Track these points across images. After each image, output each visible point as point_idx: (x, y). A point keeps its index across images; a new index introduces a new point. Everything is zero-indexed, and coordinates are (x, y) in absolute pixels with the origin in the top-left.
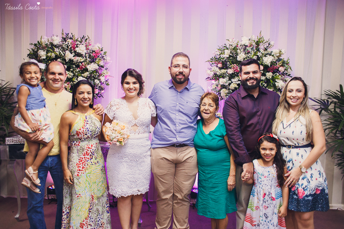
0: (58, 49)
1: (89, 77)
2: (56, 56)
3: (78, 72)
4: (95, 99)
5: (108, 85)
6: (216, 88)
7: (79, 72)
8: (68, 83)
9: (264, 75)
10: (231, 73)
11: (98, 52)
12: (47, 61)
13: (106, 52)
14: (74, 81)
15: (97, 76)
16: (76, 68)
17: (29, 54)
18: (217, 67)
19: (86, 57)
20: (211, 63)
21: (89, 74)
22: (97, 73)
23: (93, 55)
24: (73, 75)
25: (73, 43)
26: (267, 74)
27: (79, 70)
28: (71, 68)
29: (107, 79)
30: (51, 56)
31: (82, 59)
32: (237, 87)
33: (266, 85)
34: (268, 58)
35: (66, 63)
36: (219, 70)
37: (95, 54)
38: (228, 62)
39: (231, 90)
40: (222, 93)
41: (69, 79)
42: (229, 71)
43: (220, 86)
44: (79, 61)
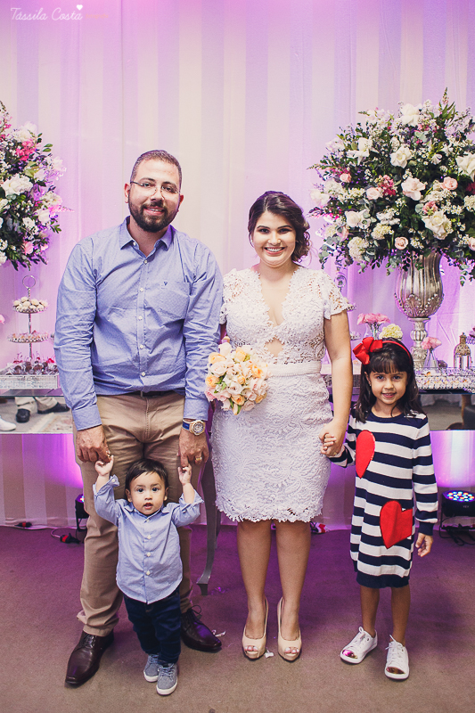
1: (8, 211)
4: (25, 266)
5: (56, 229)
6: (335, 235)
9: (458, 201)
10: (375, 198)
11: (29, 145)
13: (51, 145)
15: (29, 209)
18: (338, 181)
20: (322, 172)
21: (8, 204)
22: (29, 201)
23: (16, 153)
26: (466, 199)
29: (55, 214)
32: (392, 233)
33: (463, 228)
34: (471, 159)
36: (345, 189)
37: (21, 151)
38: (367, 168)
39: (375, 240)
40: (352, 247)
42: (371, 194)
43: (348, 230)
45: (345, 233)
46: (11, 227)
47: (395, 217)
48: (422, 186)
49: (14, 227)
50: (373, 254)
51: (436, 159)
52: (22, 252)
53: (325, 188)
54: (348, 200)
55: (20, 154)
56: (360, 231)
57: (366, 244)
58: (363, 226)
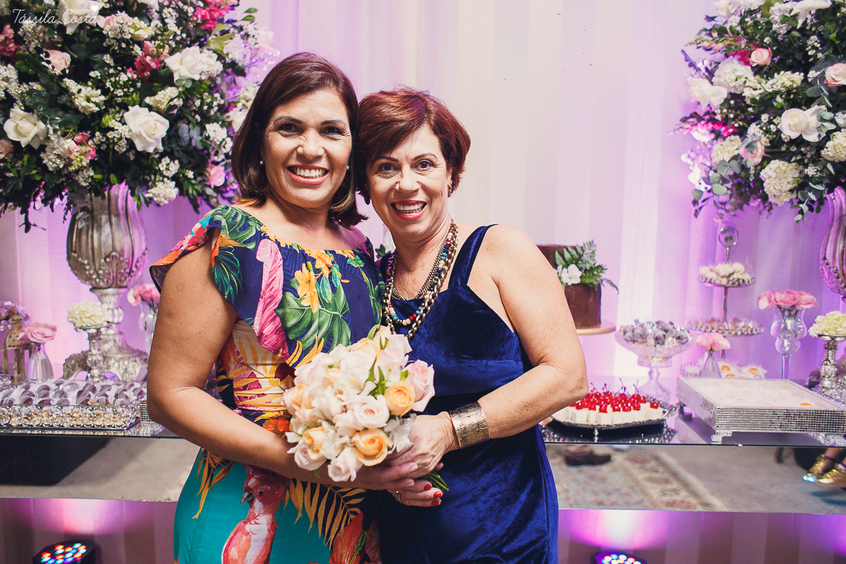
1: (181, 110)
3: (126, 85)
6: (735, 158)
7: (134, 86)
8: (78, 138)
13: (255, 10)
14: (113, 129)
15: (216, 109)
16: (115, 68)
18: (747, 63)
19: (162, 20)
21: (178, 97)
22: (217, 95)
23: (194, 13)
24: (103, 98)
27: (130, 75)
28: (96, 67)
31: (142, 24)
35: (67, 43)
36: (758, 77)
37: (205, 11)
38: (814, 33)
39: (828, 161)
40: (769, 178)
41: (83, 117)
42: (836, 75)
43: (766, 147)
44: (128, 37)
45: (760, 151)
46: (188, 138)
49: (191, 139)
50: (820, 187)
52: (205, 183)
53: (719, 76)
54: (770, 94)
55: (203, 16)
56: (783, 149)
57: (811, 171)
58: (819, 136)
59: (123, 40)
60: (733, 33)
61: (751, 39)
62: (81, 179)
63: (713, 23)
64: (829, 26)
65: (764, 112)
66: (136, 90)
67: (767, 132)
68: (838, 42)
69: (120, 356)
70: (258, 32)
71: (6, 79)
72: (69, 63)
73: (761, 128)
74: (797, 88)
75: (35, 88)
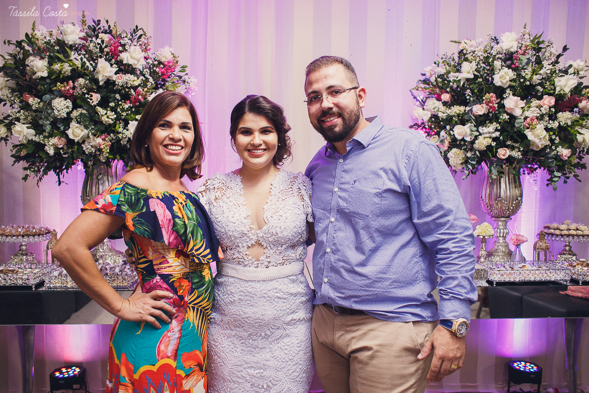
0: (79, 55)
2: (73, 71)
3: (127, 110)
7: (130, 110)
8: (103, 137)
10: (481, 113)
11: (171, 64)
12: (50, 84)
13: (186, 67)
14: (120, 133)
16: (121, 100)
17: (4, 67)
19: (144, 75)
20: (425, 92)
23: (159, 71)
24: (115, 116)
25: (112, 42)
28: (111, 100)
30: (60, 72)
31: (136, 78)
33: (557, 141)
34: (568, 79)
35: (99, 90)
36: (445, 107)
37: (163, 69)
38: (468, 89)
39: (477, 150)
40: (452, 157)
41: (105, 126)
42: (477, 110)
43: (449, 142)
44: (130, 85)
45: (447, 144)
47: (496, 130)
48: (522, 104)
50: (474, 163)
51: (536, 79)
53: (427, 106)
54: (451, 116)
55: (162, 72)
56: (458, 143)
57: (469, 154)
58: (471, 138)
59: (127, 87)
60: (432, 85)
61: (441, 88)
62: (102, 158)
63: (424, 77)
64: (475, 86)
65: (447, 125)
66: (132, 112)
67: (450, 134)
68: (478, 94)
69: (111, 254)
70: (190, 80)
71: (68, 107)
72: (99, 99)
73: (446, 133)
74: (462, 114)
75: (83, 112)
